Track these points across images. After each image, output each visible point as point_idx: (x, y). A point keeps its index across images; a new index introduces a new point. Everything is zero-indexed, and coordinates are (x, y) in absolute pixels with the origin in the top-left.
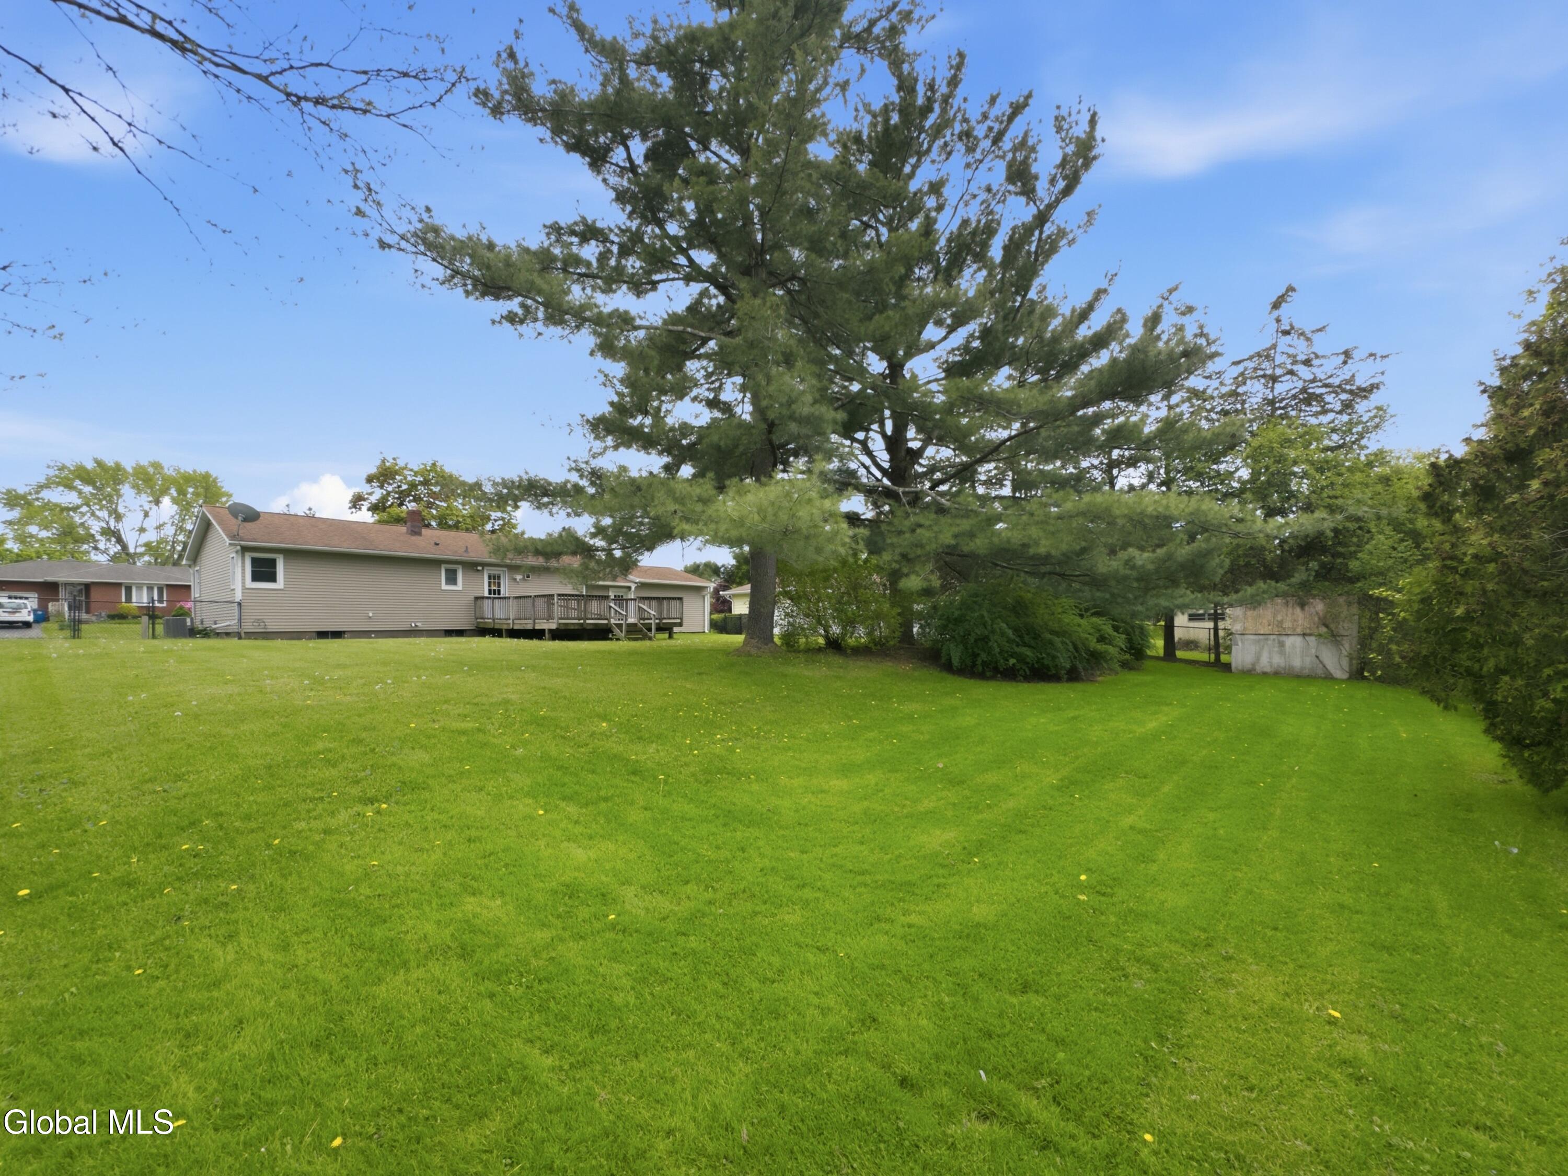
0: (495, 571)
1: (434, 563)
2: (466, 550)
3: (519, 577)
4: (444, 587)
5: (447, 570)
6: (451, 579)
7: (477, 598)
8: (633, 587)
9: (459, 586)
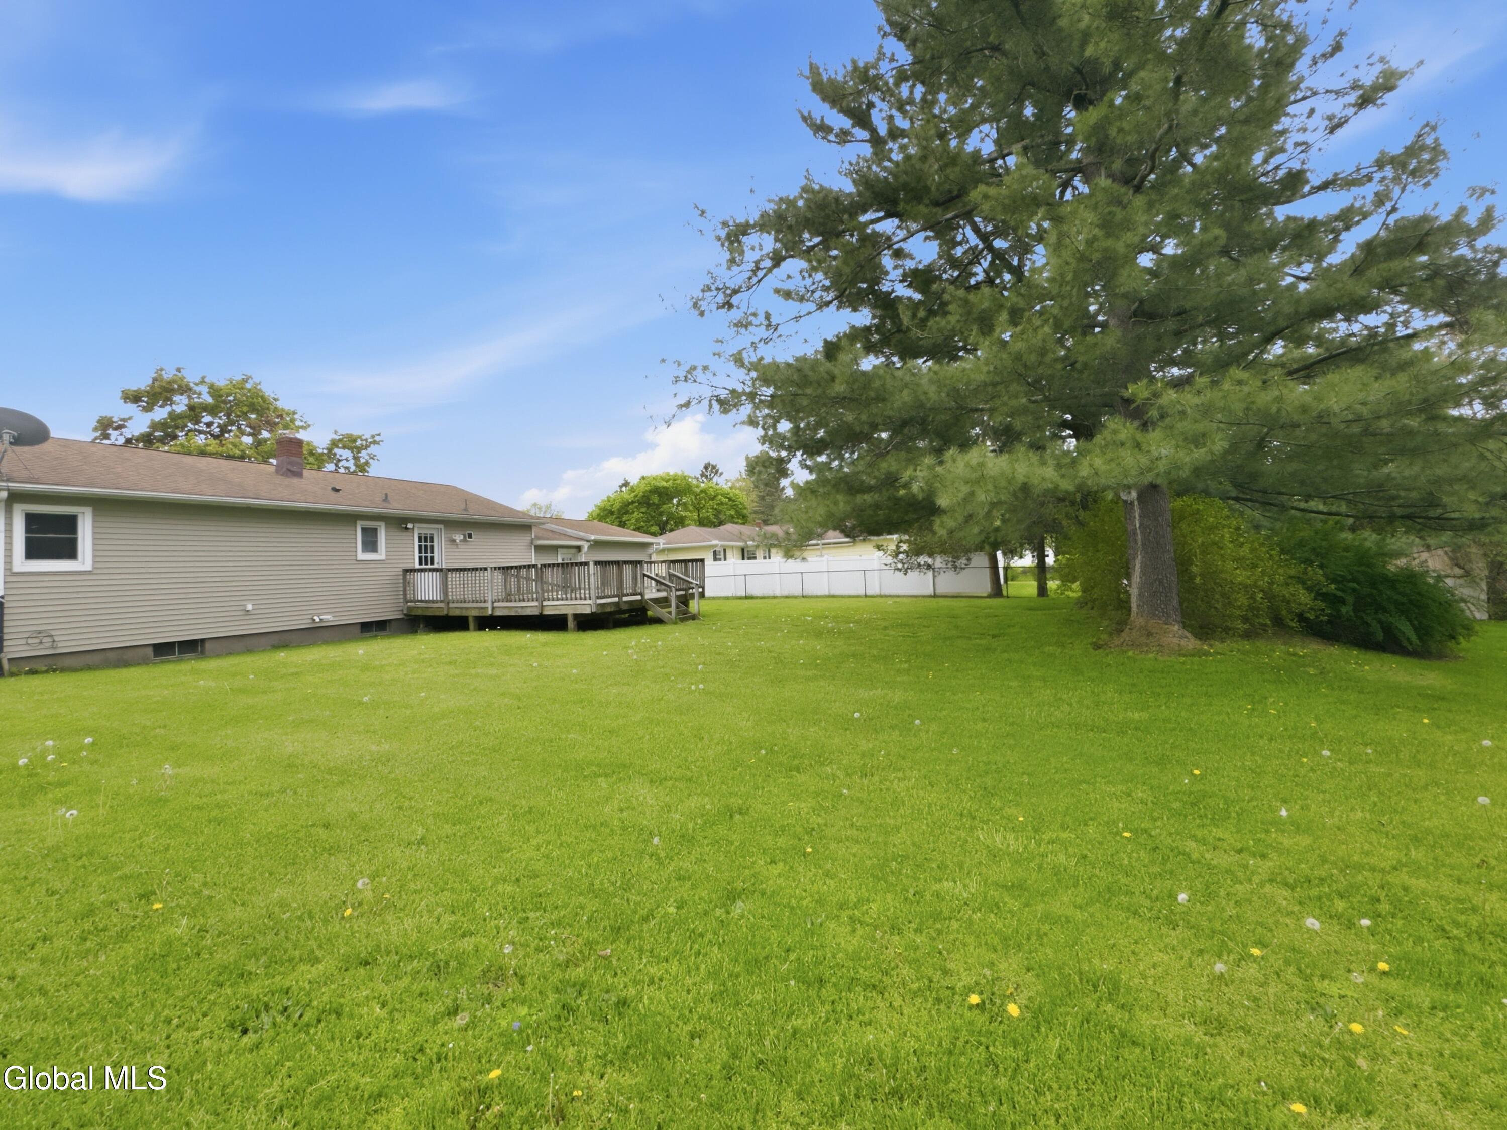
0: (426, 529)
1: (347, 519)
2: (386, 499)
3: (458, 538)
4: (361, 556)
5: (364, 530)
6: (370, 544)
7: (406, 571)
8: (586, 546)
9: (381, 555)
